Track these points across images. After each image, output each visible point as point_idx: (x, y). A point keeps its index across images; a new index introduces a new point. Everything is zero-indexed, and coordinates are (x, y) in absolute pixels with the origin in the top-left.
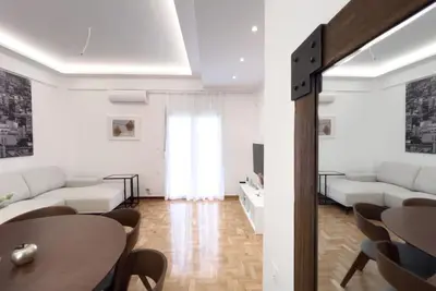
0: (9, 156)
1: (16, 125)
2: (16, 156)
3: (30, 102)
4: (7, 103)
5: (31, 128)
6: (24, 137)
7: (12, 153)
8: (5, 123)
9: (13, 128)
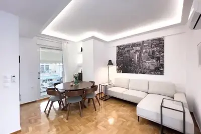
0: (150, 74)
1: (155, 61)
2: (154, 74)
3: (163, 49)
4: (151, 52)
5: (163, 61)
6: (158, 66)
7: (152, 73)
8: (149, 60)
9: (153, 62)
